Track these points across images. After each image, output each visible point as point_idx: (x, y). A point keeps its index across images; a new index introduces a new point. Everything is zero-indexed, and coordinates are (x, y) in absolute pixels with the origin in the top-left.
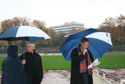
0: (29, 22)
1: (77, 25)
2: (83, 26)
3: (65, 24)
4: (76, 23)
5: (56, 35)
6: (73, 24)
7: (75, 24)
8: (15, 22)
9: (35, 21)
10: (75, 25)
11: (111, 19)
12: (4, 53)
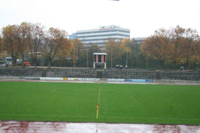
0: (43, 30)
1: (119, 31)
2: (129, 32)
3: (101, 28)
4: (119, 27)
5: (84, 48)
6: (114, 29)
7: (116, 29)
8: (23, 28)
9: (51, 29)
10: (116, 31)
11: (163, 31)
12: (6, 74)
